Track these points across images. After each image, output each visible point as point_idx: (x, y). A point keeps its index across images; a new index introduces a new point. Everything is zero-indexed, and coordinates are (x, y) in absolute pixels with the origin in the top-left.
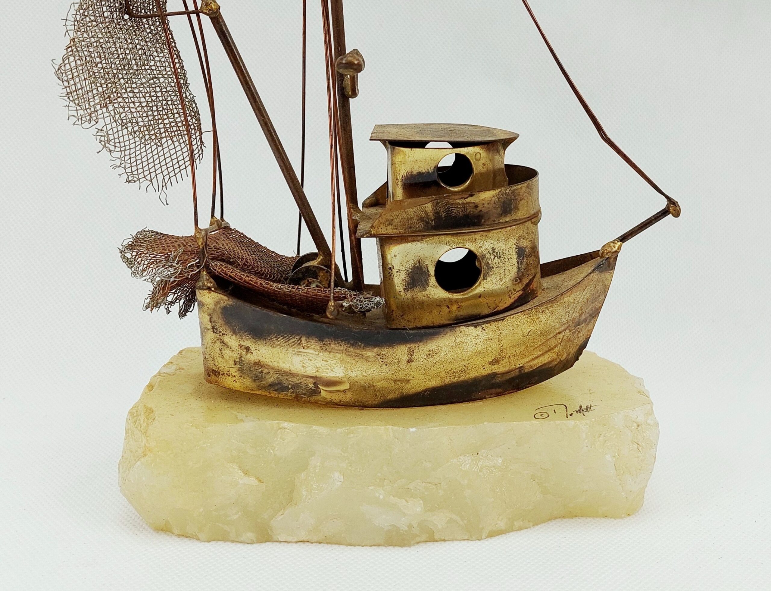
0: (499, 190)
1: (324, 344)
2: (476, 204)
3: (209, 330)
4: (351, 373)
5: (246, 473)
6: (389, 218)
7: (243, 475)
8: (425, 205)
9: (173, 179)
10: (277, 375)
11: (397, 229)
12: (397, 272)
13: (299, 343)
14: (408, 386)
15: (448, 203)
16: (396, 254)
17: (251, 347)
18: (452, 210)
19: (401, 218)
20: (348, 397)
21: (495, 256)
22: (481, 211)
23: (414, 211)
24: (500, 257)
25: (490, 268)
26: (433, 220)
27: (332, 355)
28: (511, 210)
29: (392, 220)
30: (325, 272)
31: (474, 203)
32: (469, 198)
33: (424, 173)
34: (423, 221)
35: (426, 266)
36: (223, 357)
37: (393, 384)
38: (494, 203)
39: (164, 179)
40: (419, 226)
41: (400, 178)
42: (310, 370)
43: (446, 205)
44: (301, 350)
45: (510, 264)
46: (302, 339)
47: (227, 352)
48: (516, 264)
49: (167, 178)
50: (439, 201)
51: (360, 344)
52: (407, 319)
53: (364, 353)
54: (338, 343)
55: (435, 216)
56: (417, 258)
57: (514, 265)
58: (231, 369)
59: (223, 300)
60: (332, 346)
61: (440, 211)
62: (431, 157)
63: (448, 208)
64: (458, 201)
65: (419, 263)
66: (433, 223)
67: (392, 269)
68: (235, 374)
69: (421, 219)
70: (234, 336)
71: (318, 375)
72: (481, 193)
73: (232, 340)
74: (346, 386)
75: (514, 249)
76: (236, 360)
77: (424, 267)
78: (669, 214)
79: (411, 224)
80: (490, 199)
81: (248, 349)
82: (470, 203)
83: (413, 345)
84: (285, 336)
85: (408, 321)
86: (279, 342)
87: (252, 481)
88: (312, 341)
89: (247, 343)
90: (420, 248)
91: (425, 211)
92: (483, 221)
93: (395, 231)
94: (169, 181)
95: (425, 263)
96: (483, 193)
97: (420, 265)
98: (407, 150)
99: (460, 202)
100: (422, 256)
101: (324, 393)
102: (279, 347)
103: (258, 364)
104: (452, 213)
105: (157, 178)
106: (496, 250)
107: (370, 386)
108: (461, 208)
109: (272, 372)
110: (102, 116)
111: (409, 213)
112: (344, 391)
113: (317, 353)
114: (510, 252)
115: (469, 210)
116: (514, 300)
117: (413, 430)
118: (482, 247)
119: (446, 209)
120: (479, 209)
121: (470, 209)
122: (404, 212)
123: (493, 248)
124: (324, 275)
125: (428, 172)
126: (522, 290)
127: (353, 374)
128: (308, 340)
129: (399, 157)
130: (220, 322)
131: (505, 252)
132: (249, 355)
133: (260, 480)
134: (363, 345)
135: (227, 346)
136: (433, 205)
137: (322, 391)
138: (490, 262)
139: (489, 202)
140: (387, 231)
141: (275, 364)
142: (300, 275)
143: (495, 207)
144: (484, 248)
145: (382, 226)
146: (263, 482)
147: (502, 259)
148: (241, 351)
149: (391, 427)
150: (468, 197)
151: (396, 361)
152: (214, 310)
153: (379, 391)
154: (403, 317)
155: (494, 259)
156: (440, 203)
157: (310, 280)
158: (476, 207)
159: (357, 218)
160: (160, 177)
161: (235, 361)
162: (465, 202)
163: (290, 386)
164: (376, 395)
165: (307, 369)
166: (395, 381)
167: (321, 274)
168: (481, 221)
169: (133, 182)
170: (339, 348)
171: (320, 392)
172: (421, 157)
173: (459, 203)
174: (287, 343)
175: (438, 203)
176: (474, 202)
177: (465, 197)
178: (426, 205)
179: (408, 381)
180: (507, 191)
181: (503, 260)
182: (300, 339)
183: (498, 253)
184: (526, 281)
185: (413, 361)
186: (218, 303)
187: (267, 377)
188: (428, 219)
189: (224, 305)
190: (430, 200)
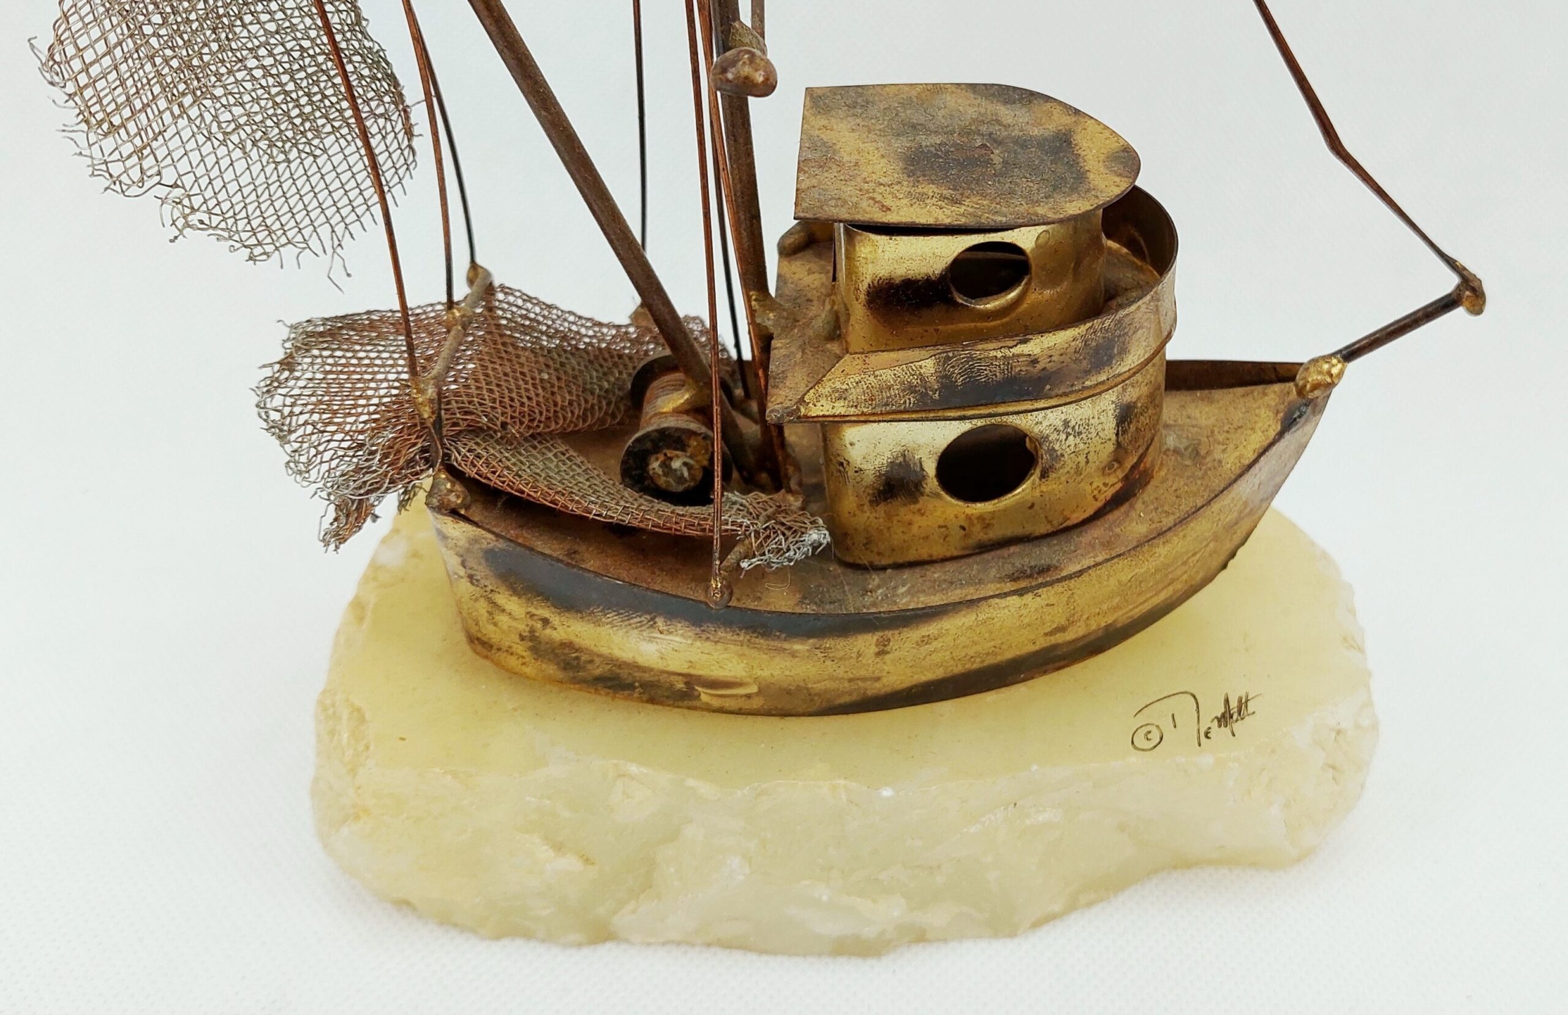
0: (1089, 325)
1: (703, 631)
2: (1033, 358)
3: (462, 577)
4: (759, 673)
5: (559, 848)
6: (838, 385)
7: (551, 853)
8: (920, 363)
9: (355, 228)
10: (610, 666)
11: (856, 406)
12: (856, 472)
13: (652, 626)
14: (877, 685)
15: (971, 358)
16: (855, 441)
17: (551, 619)
18: (978, 370)
19: (865, 387)
20: (756, 703)
21: (1068, 434)
22: (1044, 369)
23: (895, 375)
24: (1080, 433)
25: (1057, 456)
26: (936, 390)
27: (720, 646)
28: (1111, 357)
29: (846, 390)
30: (700, 438)
31: (1030, 355)
32: (1019, 346)
33: (919, 281)
34: (916, 392)
35: (917, 462)
36: (495, 624)
37: (846, 685)
38: (1075, 352)
39: (333, 231)
40: (905, 402)
41: (864, 287)
42: (677, 664)
43: (967, 362)
44: (655, 635)
45: (1100, 441)
46: (657, 619)
47: (503, 619)
48: (1114, 437)
49: (339, 229)
50: (951, 354)
51: (778, 634)
52: (875, 550)
53: (786, 645)
54: (734, 631)
55: (942, 383)
56: (901, 449)
57: (1110, 439)
58: (515, 646)
59: (485, 538)
60: (720, 633)
61: (953, 373)
62: (936, 251)
63: (972, 367)
64: (993, 353)
65: (904, 456)
66: (937, 395)
67: (845, 465)
68: (524, 654)
69: (911, 389)
70: (515, 598)
71: (693, 672)
72: (1047, 335)
73: (514, 605)
74: (754, 689)
75: (1110, 413)
76: (525, 634)
77: (915, 464)
78: (1459, 306)
79: (888, 398)
80: (1067, 345)
81: (546, 622)
82: (1019, 356)
83: (888, 634)
84: (621, 611)
85: (879, 554)
86: (610, 620)
87: (570, 863)
88: (679, 625)
89: (545, 612)
90: (907, 431)
91: (920, 374)
92: (1048, 387)
93: (853, 409)
94: (347, 232)
95: (916, 457)
96: (1051, 335)
97: (905, 460)
98: (882, 240)
99: (999, 354)
100: (911, 445)
101: (705, 696)
102: (609, 626)
103: (569, 645)
104: (980, 375)
105: (318, 234)
106: (1072, 424)
107: (799, 688)
108: (999, 366)
109: (597, 660)
110: (169, 160)
111: (884, 377)
112: (748, 696)
113: (689, 642)
114: (1103, 419)
115: (1018, 369)
116: (1104, 501)
117: (887, 793)
118: (1041, 423)
119: (966, 370)
120: (1039, 366)
121: (1019, 366)
122: (872, 377)
123: (1065, 420)
124: (698, 445)
125: (927, 279)
126: (1122, 480)
127: (765, 673)
128: (668, 623)
129: (862, 249)
130: (482, 571)
131: (1092, 421)
132: (548, 631)
133: (587, 860)
134: (783, 636)
135: (503, 611)
136: (938, 363)
137: (702, 694)
138: (1057, 447)
139: (1062, 351)
140: (834, 411)
141: (605, 651)
142: (648, 445)
143: (1076, 359)
144: (1045, 424)
145: (823, 401)
146: (593, 864)
147: (1084, 436)
148: (531, 623)
149: (842, 782)
150: (1016, 346)
151: (854, 655)
152: (468, 550)
153: (815, 695)
154: (868, 546)
155: (1066, 440)
156: (953, 357)
157: (670, 453)
158: (1035, 362)
159: (769, 323)
160: (324, 231)
161: (520, 635)
162: (1009, 353)
163: (637, 684)
164: (812, 700)
165: (670, 663)
166: (850, 680)
167: (693, 443)
168: (1043, 388)
169: (265, 257)
170: (736, 637)
171: (700, 695)
172: (914, 251)
173: (996, 357)
174: (627, 623)
175: (948, 358)
176: (1031, 353)
177: (1010, 345)
178: (922, 363)
179: (878, 679)
180: (1106, 324)
181: (1085, 438)
182: (652, 619)
183: (1077, 428)
184: (1132, 460)
185: (888, 653)
186: (475, 541)
187: (589, 666)
188: (926, 389)
189: (490, 546)
190: (933, 353)
